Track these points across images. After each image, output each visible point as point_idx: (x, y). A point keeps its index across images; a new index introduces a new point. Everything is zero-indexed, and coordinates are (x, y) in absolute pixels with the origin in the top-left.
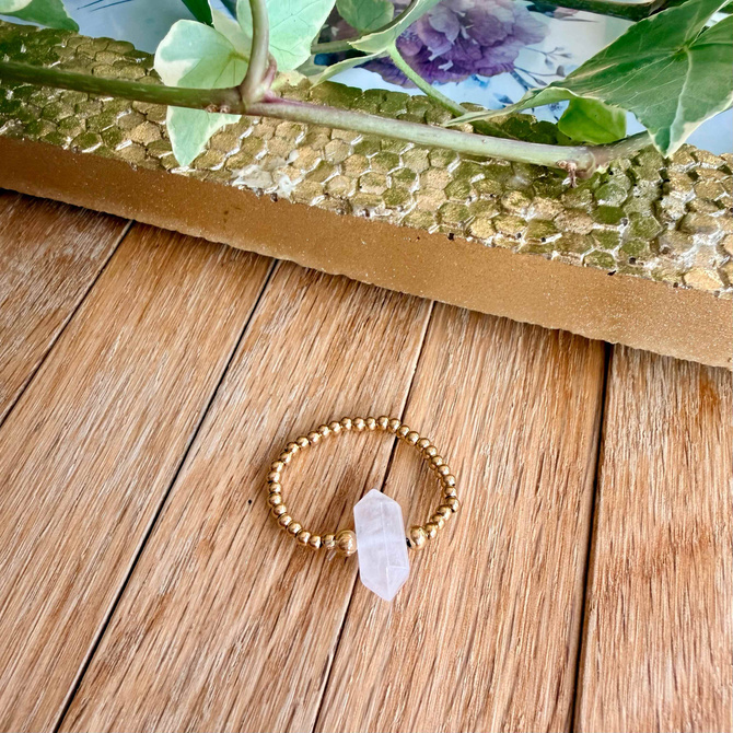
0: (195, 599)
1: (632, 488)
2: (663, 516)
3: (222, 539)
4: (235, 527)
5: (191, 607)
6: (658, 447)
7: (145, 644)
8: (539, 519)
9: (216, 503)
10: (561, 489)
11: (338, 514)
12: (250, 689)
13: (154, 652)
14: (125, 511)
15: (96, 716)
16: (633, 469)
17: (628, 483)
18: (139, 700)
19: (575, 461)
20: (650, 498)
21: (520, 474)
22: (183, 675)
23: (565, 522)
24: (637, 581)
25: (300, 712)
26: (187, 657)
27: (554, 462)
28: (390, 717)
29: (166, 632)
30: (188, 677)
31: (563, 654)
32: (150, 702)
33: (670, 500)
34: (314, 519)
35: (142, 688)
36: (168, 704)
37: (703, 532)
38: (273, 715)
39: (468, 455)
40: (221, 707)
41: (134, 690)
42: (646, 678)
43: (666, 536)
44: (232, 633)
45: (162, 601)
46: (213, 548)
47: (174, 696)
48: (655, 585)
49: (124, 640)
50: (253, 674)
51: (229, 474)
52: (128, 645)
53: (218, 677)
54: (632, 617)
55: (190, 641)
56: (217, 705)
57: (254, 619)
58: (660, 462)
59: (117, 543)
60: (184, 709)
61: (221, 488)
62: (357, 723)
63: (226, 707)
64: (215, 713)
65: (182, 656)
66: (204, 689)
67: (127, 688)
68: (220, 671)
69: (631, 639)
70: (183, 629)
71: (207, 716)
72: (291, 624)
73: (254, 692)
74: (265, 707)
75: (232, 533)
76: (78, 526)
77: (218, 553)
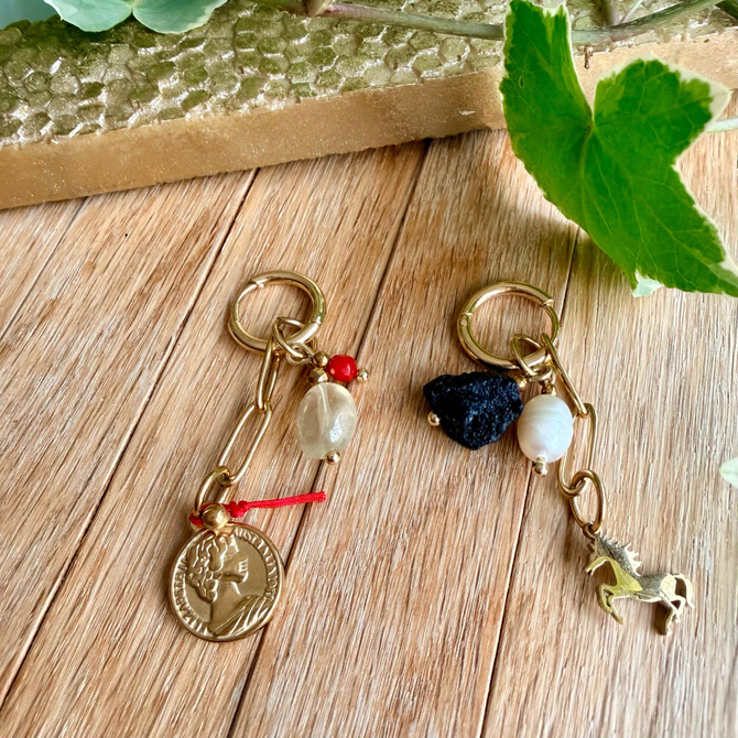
0: (77, 302)
1: (430, 221)
2: (451, 239)
3: (101, 262)
4: (112, 253)
5: (74, 307)
6: (458, 189)
7: (38, 332)
8: (353, 245)
9: (99, 238)
10: (375, 223)
11: (193, 242)
12: (111, 359)
13: (44, 337)
14: (34, 243)
16: (433, 206)
17: (428, 217)
18: (30, 367)
19: (390, 203)
20: (442, 228)
21: (343, 213)
22: (63, 351)
23: (373, 248)
24: (417, 287)
25: (145, 373)
26: (67, 340)
27: (373, 203)
28: (213, 379)
29: (52, 326)
31: (352, 337)
32: (38, 368)
33: (458, 229)
34: (174, 246)
35: (33, 360)
36: (50, 368)
38: (126, 374)
39: (305, 200)
40: (88, 371)
41: (27, 361)
42: (409, 351)
43: (449, 254)
44: (102, 323)
45: (54, 303)
46: (94, 267)
47: (55, 365)
48: (431, 288)
49: (23, 329)
50: (113, 351)
51: (113, 216)
52: (26, 333)
53: (88, 352)
54: (408, 311)
55: (70, 329)
56: (86, 369)
57: (120, 313)
58: (457, 201)
59: (26, 266)
60: (61, 373)
61: (106, 225)
62: (187, 382)
63: (92, 371)
64: (83, 375)
65: (64, 339)
66: (77, 360)
67: (22, 360)
68: (90, 349)
69: (404, 326)
70: (66, 322)
71: (78, 376)
72: (145, 318)
73: (114, 361)
74: (120, 370)
75: (110, 257)
77: (97, 271)
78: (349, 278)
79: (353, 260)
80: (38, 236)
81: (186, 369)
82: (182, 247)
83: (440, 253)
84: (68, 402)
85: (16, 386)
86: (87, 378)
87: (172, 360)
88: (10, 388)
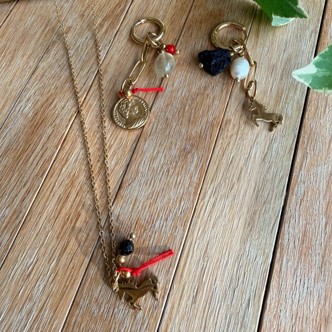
78: (174, 20)
79: (175, 15)
80: (63, 5)
81: (117, 50)
82: (114, 9)
83: (207, 12)
84: (77, 59)
85: (59, 54)
86: (83, 52)
87: (112, 47)
88: (57, 55)
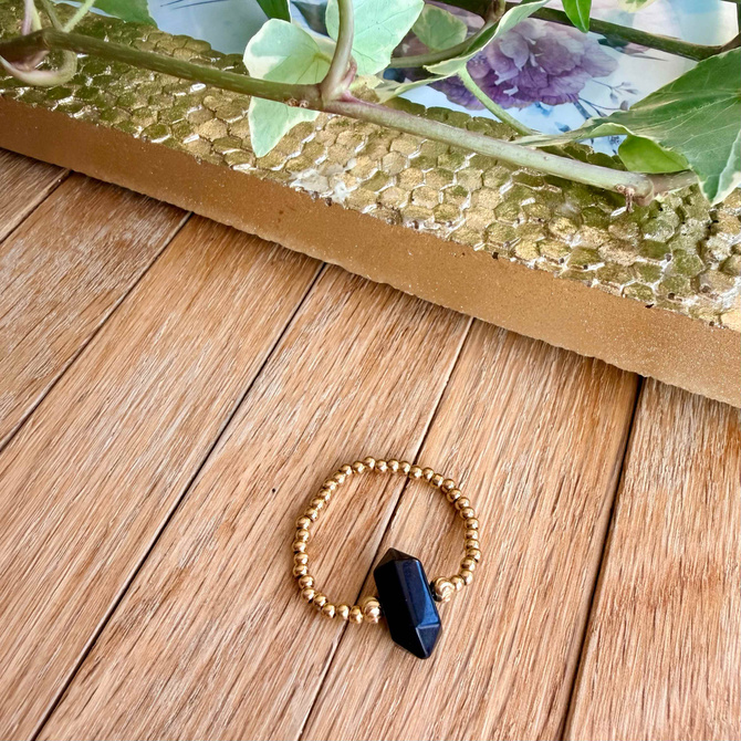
0: (212, 575)
1: (648, 519)
2: (676, 550)
3: (243, 523)
4: (257, 513)
5: (207, 582)
6: (678, 482)
7: (160, 612)
8: (552, 539)
9: (241, 488)
10: (577, 513)
11: (357, 512)
12: (255, 666)
13: (168, 621)
14: (155, 486)
15: (107, 673)
16: (651, 501)
17: (645, 514)
18: (149, 665)
19: (594, 488)
20: (665, 532)
21: (538, 493)
22: (193, 646)
23: (577, 545)
24: (642, 609)
25: (299, 693)
26: (198, 629)
27: (573, 486)
28: (385, 710)
29: (180, 603)
30: (197, 648)
31: (561, 670)
32: (159, 666)
33: (684, 535)
34: (333, 514)
35: (153, 653)
36: (176, 670)
37: (714, 570)
38: (274, 692)
39: (490, 469)
40: (225, 680)
41: (145, 654)
42: (640, 703)
43: (676, 569)
44: (243, 611)
45: (181, 573)
46: (234, 529)
47: (182, 663)
48: (659, 615)
49: (141, 606)
50: (259, 651)
51: (257, 462)
52: (144, 611)
53: (225, 652)
54: (633, 643)
55: (202, 614)
56: (222, 677)
57: (266, 600)
58: (679, 497)
59: (144, 515)
60: (190, 677)
61: (248, 474)
62: (352, 711)
63: (230, 680)
64: (218, 686)
65: (193, 628)
66: (211, 661)
67: (138, 651)
68: (228, 646)
69: (630, 665)
70: (197, 602)
71: (212, 685)
73: (259, 669)
74: (266, 685)
75: (254, 518)
76: (109, 496)
77: (238, 535)
